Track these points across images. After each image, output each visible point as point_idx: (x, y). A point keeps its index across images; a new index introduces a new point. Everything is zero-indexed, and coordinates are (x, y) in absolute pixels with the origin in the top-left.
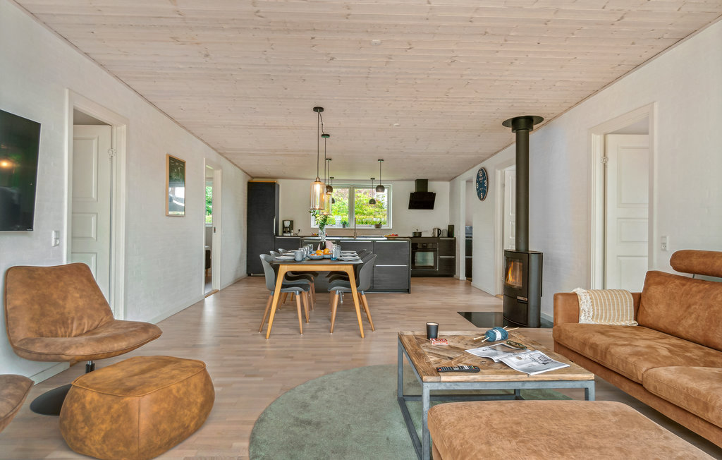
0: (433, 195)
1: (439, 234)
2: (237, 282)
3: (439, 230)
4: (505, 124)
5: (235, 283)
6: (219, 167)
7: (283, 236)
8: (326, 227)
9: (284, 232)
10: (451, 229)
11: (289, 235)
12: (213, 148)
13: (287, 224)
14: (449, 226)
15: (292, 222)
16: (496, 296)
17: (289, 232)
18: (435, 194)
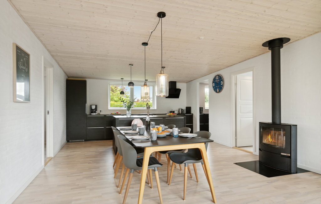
0: (179, 90)
1: (182, 112)
2: (63, 148)
3: (182, 109)
4: (264, 45)
5: (61, 149)
6: (52, 66)
7: (91, 115)
8: (131, 109)
9: (92, 112)
10: (189, 109)
11: (95, 114)
12: (48, 50)
13: (93, 107)
14: (186, 107)
15: (96, 106)
16: (233, 148)
17: (95, 112)
18: (181, 89)
